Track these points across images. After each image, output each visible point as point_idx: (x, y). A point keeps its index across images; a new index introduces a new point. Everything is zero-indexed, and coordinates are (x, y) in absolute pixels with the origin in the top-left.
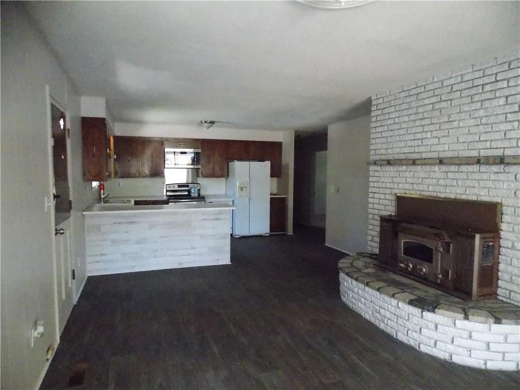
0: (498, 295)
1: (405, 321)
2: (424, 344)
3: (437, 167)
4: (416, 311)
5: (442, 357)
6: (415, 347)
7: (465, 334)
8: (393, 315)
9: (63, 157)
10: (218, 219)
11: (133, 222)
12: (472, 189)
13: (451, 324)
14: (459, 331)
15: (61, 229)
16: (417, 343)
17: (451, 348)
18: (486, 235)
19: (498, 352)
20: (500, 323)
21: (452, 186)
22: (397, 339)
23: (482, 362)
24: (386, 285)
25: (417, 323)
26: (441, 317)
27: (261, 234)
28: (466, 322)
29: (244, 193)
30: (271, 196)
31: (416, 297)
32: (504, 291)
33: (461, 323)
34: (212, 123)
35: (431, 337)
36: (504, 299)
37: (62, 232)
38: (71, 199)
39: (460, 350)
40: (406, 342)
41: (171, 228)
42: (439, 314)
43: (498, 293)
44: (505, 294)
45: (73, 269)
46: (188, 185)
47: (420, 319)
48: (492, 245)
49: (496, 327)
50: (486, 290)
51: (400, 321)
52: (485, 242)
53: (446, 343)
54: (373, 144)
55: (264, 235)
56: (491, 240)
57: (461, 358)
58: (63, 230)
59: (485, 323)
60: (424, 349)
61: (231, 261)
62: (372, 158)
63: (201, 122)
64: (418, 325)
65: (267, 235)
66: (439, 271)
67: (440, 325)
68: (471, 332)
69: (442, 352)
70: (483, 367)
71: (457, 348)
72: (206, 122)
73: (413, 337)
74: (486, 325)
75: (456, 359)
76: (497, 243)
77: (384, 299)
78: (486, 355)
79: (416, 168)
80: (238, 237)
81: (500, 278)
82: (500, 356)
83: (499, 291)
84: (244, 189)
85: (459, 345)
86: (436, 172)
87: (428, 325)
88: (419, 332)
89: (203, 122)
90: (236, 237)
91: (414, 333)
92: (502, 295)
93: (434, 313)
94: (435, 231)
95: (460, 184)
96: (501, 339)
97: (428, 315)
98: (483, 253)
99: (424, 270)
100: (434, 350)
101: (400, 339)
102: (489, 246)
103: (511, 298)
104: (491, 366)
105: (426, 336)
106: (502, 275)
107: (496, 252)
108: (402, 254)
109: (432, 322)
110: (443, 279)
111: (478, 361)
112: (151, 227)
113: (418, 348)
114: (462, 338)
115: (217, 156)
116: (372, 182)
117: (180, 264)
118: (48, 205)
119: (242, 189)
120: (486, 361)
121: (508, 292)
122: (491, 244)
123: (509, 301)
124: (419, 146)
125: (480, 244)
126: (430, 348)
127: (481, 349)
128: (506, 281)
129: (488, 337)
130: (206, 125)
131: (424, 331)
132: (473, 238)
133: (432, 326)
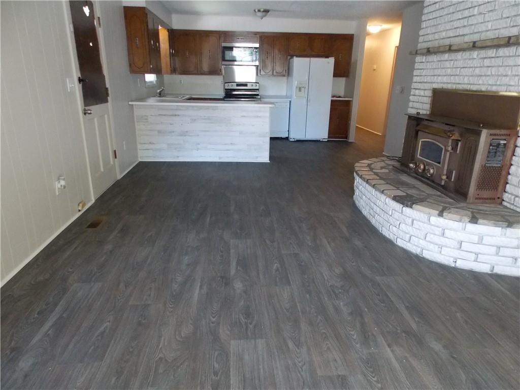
0: (503, 200)
1: (389, 216)
2: (400, 238)
3: (477, 52)
4: (397, 206)
5: (414, 252)
6: (393, 240)
7: (438, 231)
8: (381, 211)
9: (91, 44)
10: (257, 117)
11: (176, 115)
12: (504, 78)
13: (426, 220)
14: (433, 227)
15: (89, 110)
16: (396, 237)
17: (423, 243)
18: (497, 132)
19: (471, 252)
20: (476, 223)
21: (485, 75)
22: (382, 234)
23: (452, 260)
24: (385, 183)
25: (397, 218)
26: (418, 213)
27: (319, 139)
28: (441, 220)
29: (303, 93)
30: (333, 99)
31: (405, 194)
32: (510, 196)
33: (435, 220)
34: (266, 11)
35: (407, 231)
36: (508, 205)
37: (90, 112)
38: (107, 87)
39: (431, 246)
40: (388, 236)
41: (212, 123)
42: (417, 210)
43: (504, 199)
44: (510, 199)
45: (114, 149)
46: (247, 84)
47: (400, 214)
48: (505, 144)
49: (471, 227)
50: (486, 194)
51: (386, 217)
52: (493, 139)
53: (419, 238)
54: (423, 28)
55: (321, 140)
56: (503, 137)
57: (432, 254)
58: (91, 110)
59: (460, 221)
60: (400, 243)
61: (270, 160)
62: (420, 46)
63: (255, 11)
64: (398, 221)
65: (324, 140)
66: (445, 172)
67: (416, 220)
68: (444, 230)
69: (414, 247)
70: (453, 265)
71: (429, 243)
72: (259, 11)
73: (393, 231)
74: (461, 224)
75: (427, 255)
76: (512, 142)
77: (376, 195)
78: (456, 253)
79: (456, 56)
80: (293, 140)
81: (509, 182)
82: (473, 257)
83: (506, 196)
84: (303, 89)
85: (431, 241)
86: (475, 59)
87: (406, 220)
88: (398, 227)
89: (257, 11)
90: (291, 140)
91: (394, 228)
92: (507, 200)
93: (411, 208)
94: (449, 128)
95: (493, 73)
96: (476, 239)
97: (407, 210)
98: (489, 152)
99: (432, 171)
100: (408, 244)
101: (384, 233)
102: (499, 144)
103: (515, 204)
104: (460, 264)
105: (403, 231)
106: (512, 178)
107: (509, 153)
108: (418, 155)
109: (410, 217)
110: (447, 180)
111: (447, 258)
112: (194, 120)
113: (395, 242)
114: (435, 234)
115: (277, 51)
116: (415, 76)
117: (220, 158)
118: (71, 86)
119: (300, 89)
120: (456, 259)
121: (513, 197)
122: (502, 142)
123: (512, 207)
124: (465, 26)
125: (486, 141)
126: (405, 242)
127: (453, 247)
128: (514, 185)
129: (461, 236)
130: (260, 14)
131: (403, 226)
132: (478, 134)
133: (409, 221)
